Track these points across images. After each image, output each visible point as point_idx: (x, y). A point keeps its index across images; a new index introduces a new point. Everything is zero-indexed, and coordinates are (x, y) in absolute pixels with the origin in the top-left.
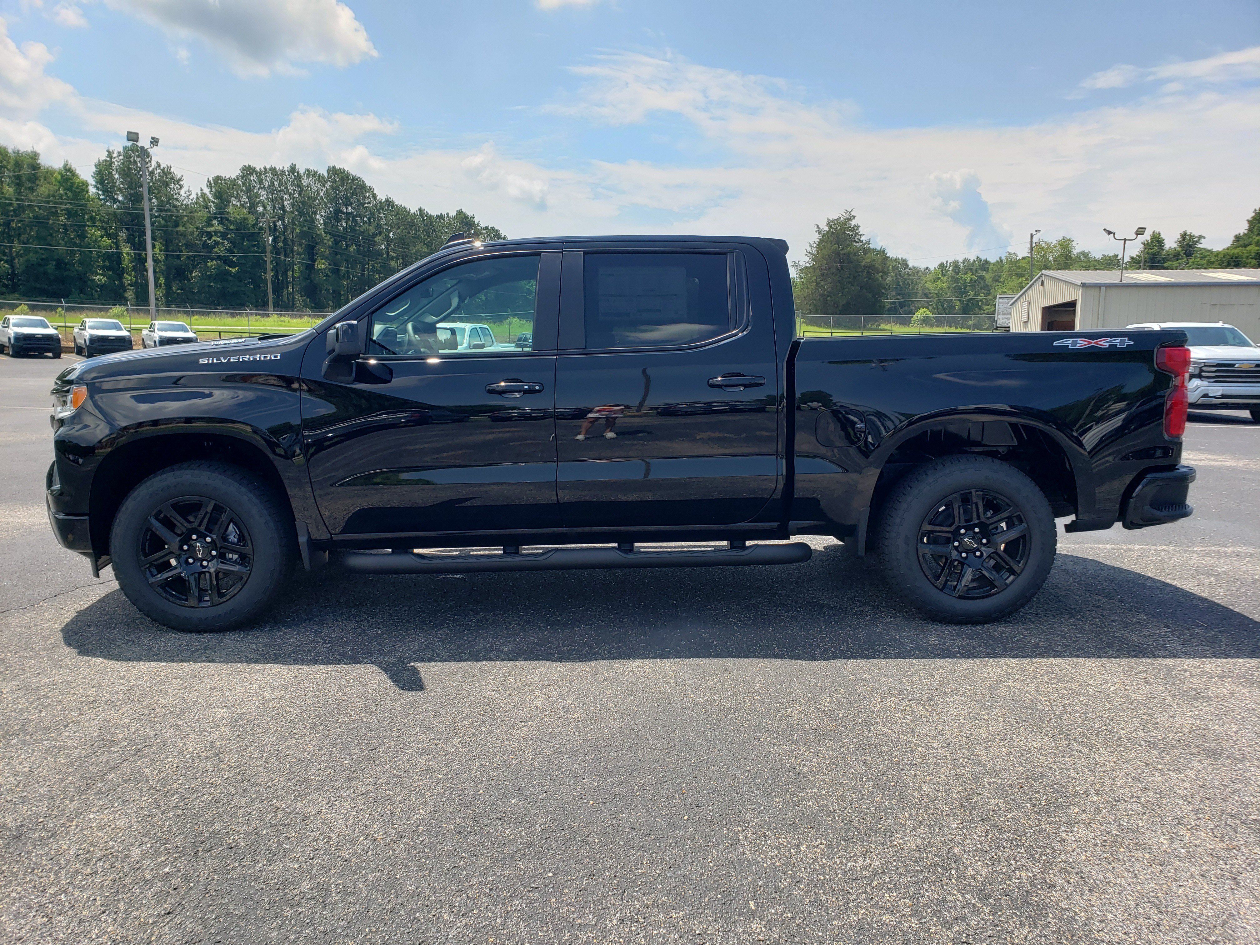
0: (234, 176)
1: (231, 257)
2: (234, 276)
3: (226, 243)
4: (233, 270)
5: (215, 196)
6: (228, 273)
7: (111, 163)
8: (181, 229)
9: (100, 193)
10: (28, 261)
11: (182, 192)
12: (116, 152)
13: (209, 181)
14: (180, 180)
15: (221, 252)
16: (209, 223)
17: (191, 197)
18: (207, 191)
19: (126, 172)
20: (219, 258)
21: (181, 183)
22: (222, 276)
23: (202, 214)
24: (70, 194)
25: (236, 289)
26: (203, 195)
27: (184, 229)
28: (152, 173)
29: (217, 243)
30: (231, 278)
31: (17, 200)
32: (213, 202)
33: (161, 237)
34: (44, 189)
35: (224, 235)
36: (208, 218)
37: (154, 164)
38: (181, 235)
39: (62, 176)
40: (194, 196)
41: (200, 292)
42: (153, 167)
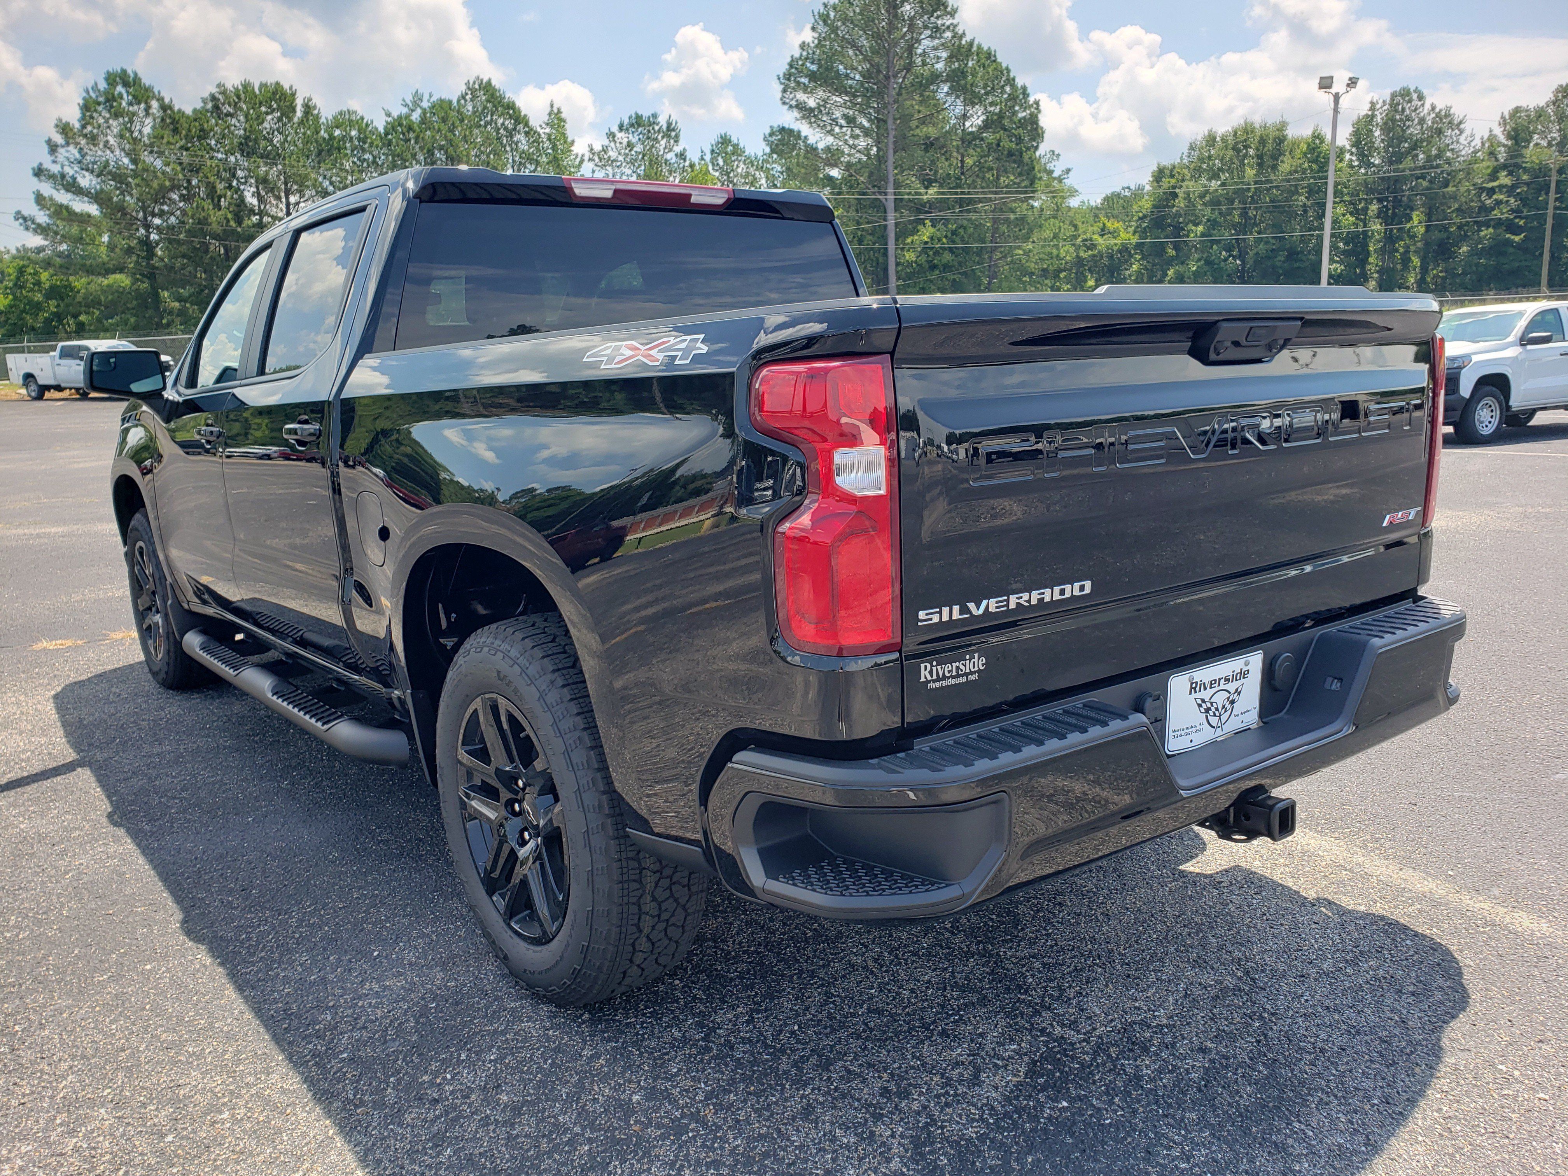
0: (1542, 103)
1: (1517, 220)
2: (1519, 246)
3: (1512, 200)
4: (1517, 239)
5: (1509, 137)
6: (1509, 242)
7: (1373, 116)
8: (1450, 189)
9: (1354, 158)
10: (1257, 253)
11: (1462, 139)
12: (1381, 102)
13: (1503, 117)
14: (1461, 123)
15: (1502, 214)
16: (1493, 176)
17: (1473, 144)
18: (1498, 132)
19: (1389, 126)
20: (1499, 223)
21: (1462, 126)
22: (1498, 248)
23: (1485, 166)
24: (1314, 166)
25: (1517, 264)
26: (1492, 138)
27: (1454, 189)
28: (1422, 121)
29: (1499, 203)
30: (1511, 250)
31: (1256, 183)
32: (1504, 146)
33: (1423, 205)
34: (1286, 165)
35: (1510, 190)
36: (1495, 168)
37: (1428, 106)
38: (1450, 198)
39: (1309, 145)
40: (1477, 143)
41: (1464, 273)
42: (1426, 111)
